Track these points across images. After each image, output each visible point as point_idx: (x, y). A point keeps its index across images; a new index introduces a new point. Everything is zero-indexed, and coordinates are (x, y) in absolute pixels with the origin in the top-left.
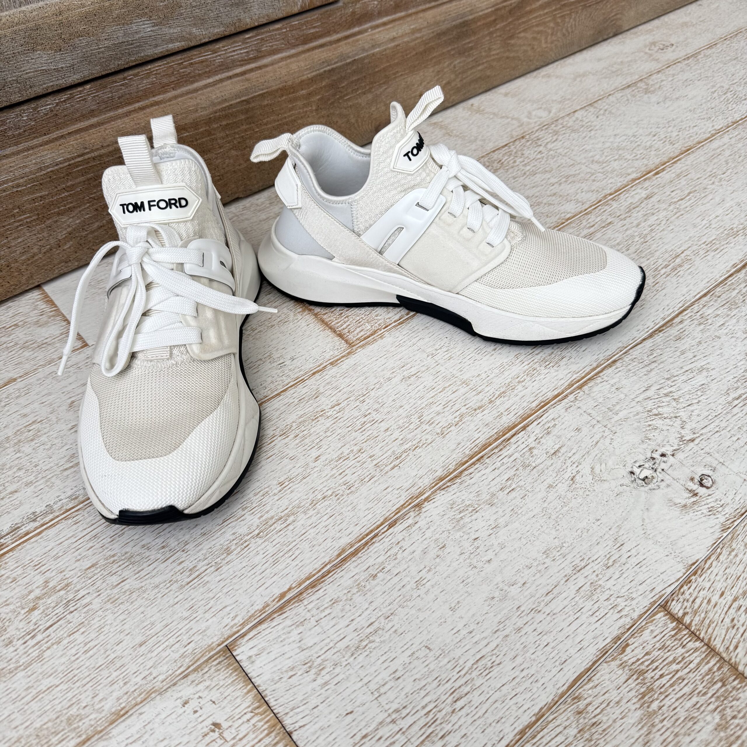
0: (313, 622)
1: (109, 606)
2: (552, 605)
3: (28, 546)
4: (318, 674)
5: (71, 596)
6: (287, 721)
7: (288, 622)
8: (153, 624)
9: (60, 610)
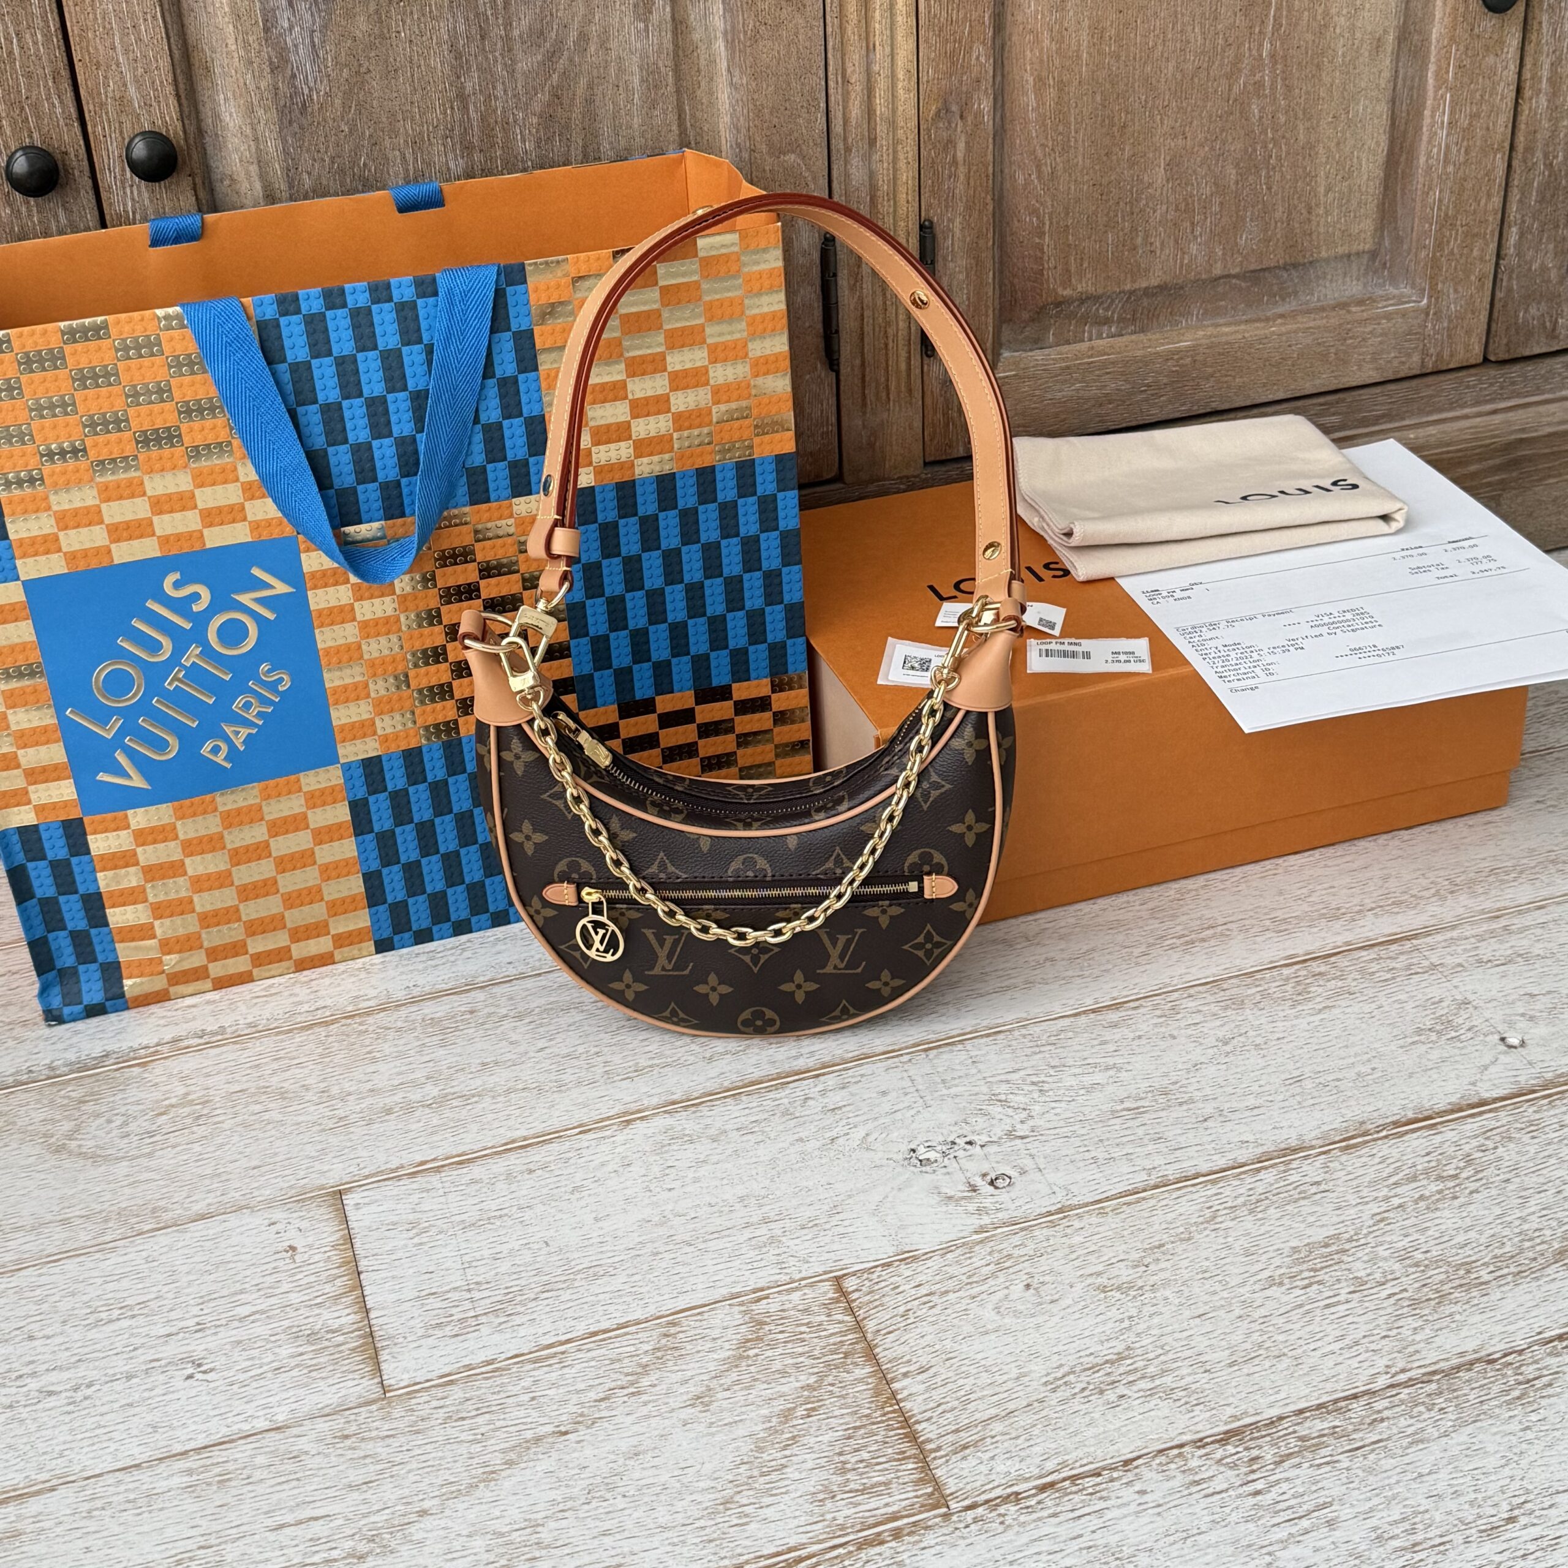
0: (441, 1192)
1: (239, 1129)
2: (710, 1244)
3: (183, 1058)
4: (418, 1235)
5: (205, 1112)
6: (363, 1264)
7: (415, 1186)
8: (276, 1154)
9: (189, 1121)
